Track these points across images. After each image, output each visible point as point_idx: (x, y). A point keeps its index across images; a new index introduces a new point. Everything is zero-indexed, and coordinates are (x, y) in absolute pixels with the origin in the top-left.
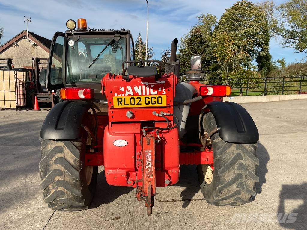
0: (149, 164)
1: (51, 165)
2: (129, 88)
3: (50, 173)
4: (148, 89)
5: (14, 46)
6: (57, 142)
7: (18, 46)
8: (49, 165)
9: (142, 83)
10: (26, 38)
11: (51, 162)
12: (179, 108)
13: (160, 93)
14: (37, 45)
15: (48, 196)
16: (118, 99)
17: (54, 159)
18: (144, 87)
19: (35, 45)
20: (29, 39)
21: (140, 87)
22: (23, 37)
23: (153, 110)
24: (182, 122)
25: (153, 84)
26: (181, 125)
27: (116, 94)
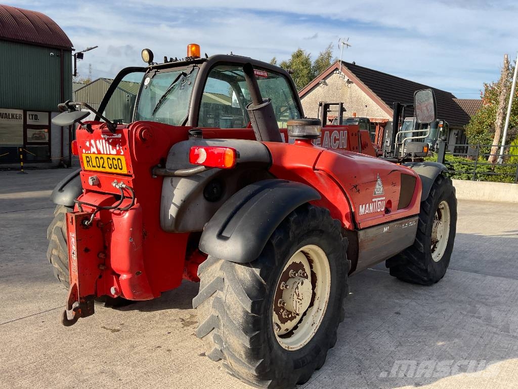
5: (322, 85)
7: (327, 85)
9: (102, 136)
10: (338, 72)
12: (172, 182)
14: (353, 83)
16: (87, 157)
19: (349, 82)
20: (342, 73)
22: (334, 71)
24: (172, 206)
26: (170, 211)
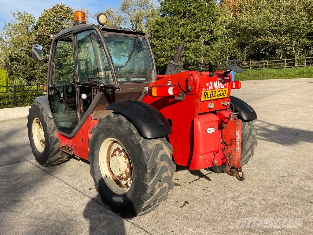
0: (238, 141)
1: (158, 163)
2: (211, 83)
3: (159, 171)
4: (220, 83)
6: (155, 140)
8: (156, 164)
9: (218, 79)
11: (157, 161)
13: (226, 87)
15: (152, 197)
16: (205, 93)
17: (159, 157)
18: (219, 82)
21: (217, 82)
23: (221, 101)
25: (223, 80)
27: (204, 89)
